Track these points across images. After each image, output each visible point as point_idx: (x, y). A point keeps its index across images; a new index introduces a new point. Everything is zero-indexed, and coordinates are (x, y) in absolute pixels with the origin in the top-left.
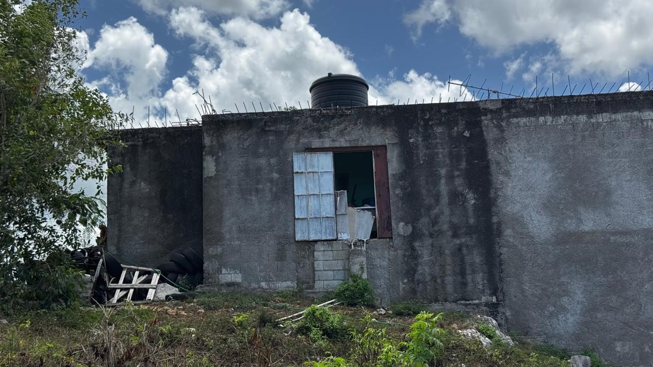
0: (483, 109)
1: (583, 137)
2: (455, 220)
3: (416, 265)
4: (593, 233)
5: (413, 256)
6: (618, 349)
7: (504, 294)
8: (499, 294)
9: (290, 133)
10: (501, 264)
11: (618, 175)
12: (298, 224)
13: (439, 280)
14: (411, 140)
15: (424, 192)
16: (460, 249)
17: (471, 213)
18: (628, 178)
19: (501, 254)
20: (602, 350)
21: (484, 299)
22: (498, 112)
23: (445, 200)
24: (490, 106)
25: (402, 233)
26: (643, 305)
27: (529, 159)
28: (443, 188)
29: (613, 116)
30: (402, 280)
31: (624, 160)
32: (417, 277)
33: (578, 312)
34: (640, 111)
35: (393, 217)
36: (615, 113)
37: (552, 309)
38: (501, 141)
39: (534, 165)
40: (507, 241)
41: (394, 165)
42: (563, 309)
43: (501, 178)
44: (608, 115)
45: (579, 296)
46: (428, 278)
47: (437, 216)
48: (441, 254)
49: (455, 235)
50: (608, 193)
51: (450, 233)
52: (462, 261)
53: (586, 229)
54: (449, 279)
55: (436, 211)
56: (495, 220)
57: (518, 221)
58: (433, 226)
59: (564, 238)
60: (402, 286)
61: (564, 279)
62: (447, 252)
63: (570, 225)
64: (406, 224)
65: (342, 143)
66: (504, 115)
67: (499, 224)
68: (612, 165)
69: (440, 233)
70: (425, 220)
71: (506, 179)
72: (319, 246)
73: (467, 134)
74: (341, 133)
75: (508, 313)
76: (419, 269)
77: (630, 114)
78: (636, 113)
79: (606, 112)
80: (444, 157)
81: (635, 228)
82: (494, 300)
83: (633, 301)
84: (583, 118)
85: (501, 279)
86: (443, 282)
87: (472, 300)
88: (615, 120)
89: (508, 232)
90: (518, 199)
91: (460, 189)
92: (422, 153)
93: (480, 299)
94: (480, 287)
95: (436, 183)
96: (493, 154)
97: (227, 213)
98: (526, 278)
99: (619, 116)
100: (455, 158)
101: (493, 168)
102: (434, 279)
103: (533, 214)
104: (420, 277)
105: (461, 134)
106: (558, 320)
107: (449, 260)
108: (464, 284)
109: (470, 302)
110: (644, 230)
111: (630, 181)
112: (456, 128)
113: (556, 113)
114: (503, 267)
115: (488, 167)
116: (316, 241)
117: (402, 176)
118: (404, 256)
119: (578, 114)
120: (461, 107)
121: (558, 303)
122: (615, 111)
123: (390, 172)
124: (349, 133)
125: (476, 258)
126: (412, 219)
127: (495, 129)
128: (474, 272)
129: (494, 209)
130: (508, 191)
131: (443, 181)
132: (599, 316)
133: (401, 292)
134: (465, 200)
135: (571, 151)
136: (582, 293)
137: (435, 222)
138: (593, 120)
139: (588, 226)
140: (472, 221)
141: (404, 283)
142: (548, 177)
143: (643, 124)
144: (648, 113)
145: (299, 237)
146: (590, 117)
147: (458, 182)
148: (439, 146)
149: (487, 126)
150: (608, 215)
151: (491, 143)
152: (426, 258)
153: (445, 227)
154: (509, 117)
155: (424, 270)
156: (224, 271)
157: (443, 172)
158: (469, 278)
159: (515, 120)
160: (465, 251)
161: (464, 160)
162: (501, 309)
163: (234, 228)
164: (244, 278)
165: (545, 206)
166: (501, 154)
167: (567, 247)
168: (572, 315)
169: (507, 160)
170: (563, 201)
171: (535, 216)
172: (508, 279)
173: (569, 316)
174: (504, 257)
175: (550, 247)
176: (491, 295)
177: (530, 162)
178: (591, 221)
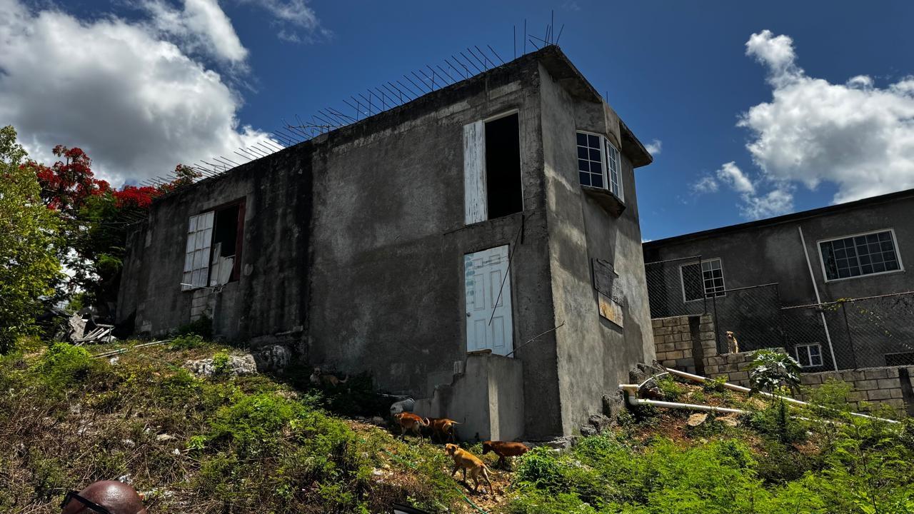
0: (316, 145)
1: (386, 153)
2: (283, 256)
3: (252, 303)
4: (382, 249)
5: (250, 293)
6: (393, 372)
7: (309, 323)
8: (306, 323)
9: (193, 200)
10: (310, 293)
11: (410, 184)
12: (187, 277)
13: (265, 315)
14: (262, 188)
15: (265, 233)
16: (283, 283)
17: (294, 246)
18: (420, 184)
19: (311, 282)
20: (379, 374)
21: (295, 329)
22: (325, 144)
23: (278, 237)
24: (320, 141)
25: (246, 274)
26: (420, 321)
27: (342, 184)
28: (278, 226)
29: (413, 123)
30: (241, 317)
31: (417, 166)
32: (252, 313)
33: (365, 334)
34: (436, 111)
35: (243, 260)
36: (414, 119)
37: (344, 333)
38: (324, 171)
39: (345, 189)
40: (317, 269)
41: (249, 214)
42: (354, 332)
43: (320, 208)
44: (409, 123)
45: (367, 318)
46: (258, 314)
47: (271, 254)
48: (270, 288)
49: (281, 270)
50: (400, 205)
51: (277, 269)
52: (284, 293)
53: (378, 245)
54: (273, 313)
55: (271, 249)
56: (310, 250)
57: (328, 247)
58: (268, 263)
59: (363, 258)
60: (240, 323)
61: (357, 301)
62: (274, 286)
63: (366, 245)
64: (250, 264)
65: (221, 201)
66: (329, 146)
67: (313, 253)
68: (407, 174)
69: (272, 268)
70: (262, 259)
71: (323, 208)
72: (196, 295)
73: (301, 172)
74: (221, 193)
75: (310, 342)
76: (253, 305)
77: (427, 116)
78: (433, 114)
79: (407, 120)
80: (282, 197)
81: (419, 237)
82: (302, 328)
83: (411, 317)
84: (388, 132)
85: (309, 309)
86: (268, 316)
87: (286, 331)
88: (414, 127)
89: (319, 260)
90: (329, 225)
91: (289, 225)
92: (267, 198)
93: (291, 329)
94: (293, 318)
95: (273, 224)
96: (317, 186)
97: (152, 275)
98: (328, 305)
99: (418, 122)
100: (289, 196)
101: (315, 198)
102: (262, 313)
103: (339, 237)
104: (253, 314)
105: (296, 172)
106: (348, 344)
107: (274, 295)
108: (282, 316)
109: (285, 333)
110: (427, 237)
111: (420, 187)
112: (294, 169)
113: (367, 134)
114: (312, 295)
115: (311, 199)
116: (195, 290)
117: (252, 222)
118: (245, 295)
119: (384, 130)
120: (300, 147)
121: (350, 327)
122: (415, 118)
123: (246, 220)
124: (225, 191)
125: (294, 290)
126: (253, 261)
127: (320, 163)
128: (291, 303)
129: (311, 239)
130: (323, 220)
131: (279, 221)
132: (381, 336)
133: (239, 329)
134: (292, 235)
135: (375, 169)
136: (370, 314)
137: (268, 260)
138: (396, 132)
139: (380, 242)
140: (294, 254)
141: (241, 321)
142: (354, 199)
143: (438, 124)
144: (443, 110)
145: (184, 289)
146: (394, 129)
147: (290, 218)
148: (280, 188)
149: (315, 162)
150: (398, 227)
151: (316, 175)
152: (259, 295)
153: (276, 263)
154: (332, 147)
155: (257, 306)
156: (144, 323)
157: (280, 211)
158: (286, 310)
159: (336, 149)
160: (286, 284)
161: (296, 197)
162: (304, 338)
163: (154, 287)
164: (153, 328)
165: (349, 228)
166: (322, 184)
167: (362, 267)
168: (360, 338)
169: (325, 189)
170: (363, 221)
171: (341, 240)
172: (314, 307)
173: (357, 339)
174: (313, 285)
175: (349, 270)
176: (300, 325)
177: (342, 187)
178: (384, 236)
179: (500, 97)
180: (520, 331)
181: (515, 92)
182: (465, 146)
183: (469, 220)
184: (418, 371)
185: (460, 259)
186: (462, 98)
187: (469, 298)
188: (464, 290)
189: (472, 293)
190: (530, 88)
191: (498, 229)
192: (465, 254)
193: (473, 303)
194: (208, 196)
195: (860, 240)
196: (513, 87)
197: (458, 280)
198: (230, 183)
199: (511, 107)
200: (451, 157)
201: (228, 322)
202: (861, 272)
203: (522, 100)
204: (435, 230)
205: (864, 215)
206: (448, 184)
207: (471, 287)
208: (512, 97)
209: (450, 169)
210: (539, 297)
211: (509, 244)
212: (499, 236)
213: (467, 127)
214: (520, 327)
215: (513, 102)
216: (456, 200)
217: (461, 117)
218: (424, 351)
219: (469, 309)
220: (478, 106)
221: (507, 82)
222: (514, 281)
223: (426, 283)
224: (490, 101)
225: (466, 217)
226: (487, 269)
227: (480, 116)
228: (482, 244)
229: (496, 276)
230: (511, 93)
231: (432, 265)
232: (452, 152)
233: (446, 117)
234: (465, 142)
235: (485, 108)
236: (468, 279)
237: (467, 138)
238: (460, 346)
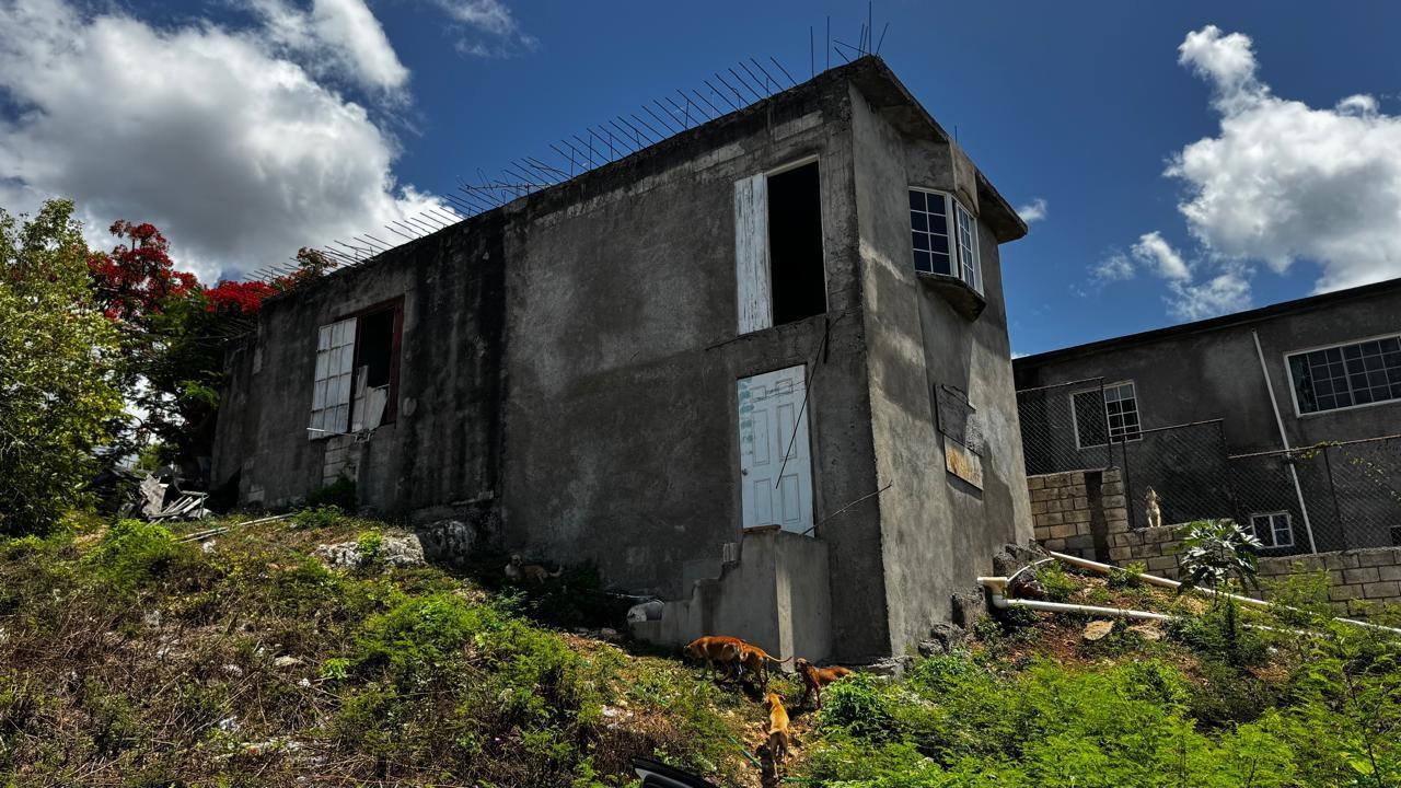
0: (510, 214)
1: (617, 224)
2: (461, 384)
3: (415, 455)
4: (614, 371)
5: (413, 443)
6: (630, 560)
7: (502, 486)
8: (498, 486)
9: (324, 301)
10: (504, 440)
11: (654, 272)
12: (316, 419)
13: (436, 475)
14: (429, 281)
15: (434, 350)
16: (462, 426)
17: (478, 370)
18: (668, 273)
19: (505, 425)
20: (609, 563)
21: (480, 496)
22: (523, 213)
23: (453, 357)
24: (516, 210)
25: (405, 413)
26: (670, 483)
27: (550, 274)
28: (454, 339)
29: (657, 179)
30: (399, 479)
31: (663, 246)
32: (415, 473)
33: (587, 503)
34: (692, 160)
35: (400, 392)
36: (659, 173)
37: (555, 502)
38: (521, 256)
39: (555, 283)
40: (514, 404)
41: (409, 321)
42: (569, 501)
43: (516, 311)
44: (650, 179)
45: (590, 478)
46: (425, 473)
47: (443, 383)
48: (442, 435)
49: (459, 407)
50: (639, 305)
51: (453, 405)
52: (463, 442)
53: (606, 366)
54: (447, 471)
55: (443, 374)
56: (503, 375)
57: (529, 371)
58: (438, 396)
59: (582, 387)
60: (398, 487)
61: (574, 452)
62: (449, 432)
63: (587, 367)
64: (412, 398)
65: (366, 302)
66: (529, 217)
67: (507, 379)
68: (648, 257)
69: (444, 404)
70: (430, 390)
71: (522, 312)
72: (331, 445)
73: (486, 257)
74: (366, 290)
75: (504, 515)
76: (418, 460)
77: (678, 168)
78: (687, 165)
79: (649, 174)
80: (459, 295)
81: (668, 353)
82: (491, 495)
83: (657, 477)
84: (619, 193)
85: (502, 466)
86: (440, 476)
87: (467, 499)
88: (659, 185)
89: (516, 390)
90: (531, 337)
91: (470, 338)
92: (437, 296)
93: (475, 496)
94: (478, 478)
95: (445, 335)
96: (511, 278)
97: (263, 417)
98: (530, 459)
99: (665, 177)
100: (469, 293)
101: (509, 297)
102: (431, 473)
103: (546, 356)
104: (418, 473)
105: (480, 257)
106: (562, 518)
107: (449, 443)
108: (461, 476)
109: (465, 502)
110: (680, 353)
111: (668, 278)
112: (476, 252)
113: (587, 197)
114: (505, 444)
115: (503, 298)
116: (328, 438)
117: (415, 333)
118: (405, 444)
119: (613, 191)
120: (485, 218)
121: (565, 492)
122: (660, 171)
123: (404, 331)
124: (373, 287)
125: (478, 436)
126: (416, 394)
127: (516, 241)
128: (474, 456)
129: (503, 359)
130: (522, 329)
131: (454, 333)
132: (612, 506)
133: (396, 497)
134: (475, 353)
135: (599, 250)
136: (595, 472)
137: (440, 392)
138: (631, 194)
139: (609, 363)
140: (478, 381)
141: (400, 484)
142: (567, 297)
143: (695, 180)
144: (703, 159)
145: (313, 436)
146: (628, 189)
147: (471, 326)
148: (456, 282)
149: (508, 240)
150: (635, 340)
151: (509, 261)
152: (426, 444)
153: (450, 396)
154: (534, 218)
155: (422, 461)
156: (253, 489)
157: (456, 317)
158: (467, 465)
159: (541, 220)
160: (467, 427)
161: (479, 294)
162: (494, 509)
163: (267, 434)
164: (266, 497)
165: (561, 342)
166: (519, 275)
167: (581, 401)
168: (579, 508)
169: (524, 283)
170: (583, 330)
171: (548, 360)
172: (510, 462)
173: (575, 511)
174: (508, 429)
175: (561, 405)
176: (489, 489)
177: (550, 279)
178: (613, 354)
179: (791, 137)
180: (824, 497)
181: (814, 129)
182: (737, 214)
183: (745, 327)
184: (668, 558)
185: (730, 386)
186: (732, 140)
187: (745, 447)
188: (737, 434)
189: (750, 439)
190: (835, 122)
191: (790, 341)
192: (739, 378)
193: (751, 452)
194: (346, 294)
195: (1351, 351)
196: (811, 120)
197: (728, 419)
198: (380, 274)
199: (807, 151)
200: (715, 231)
201: (379, 486)
202: (1353, 400)
203: (824, 141)
204: (692, 343)
205: (1358, 313)
206: (711, 272)
207: (748, 429)
208: (810, 136)
209: (714, 251)
210: (853, 444)
211: (806, 364)
212: (790, 351)
213: (740, 185)
214: (824, 491)
215: (810, 143)
216: (723, 297)
217: (730, 169)
218: (677, 527)
219: (745, 463)
220: (757, 150)
221: (800, 114)
222: (814, 421)
223: (679, 425)
224: (774, 143)
225: (740, 322)
226: (772, 403)
227: (759, 167)
228: (765, 364)
229: (786, 411)
230: (807, 131)
231: (688, 397)
232: (718, 222)
233: (708, 169)
234: (736, 208)
235: (766, 154)
236: (744, 417)
237: (740, 202)
238: (733, 521)
